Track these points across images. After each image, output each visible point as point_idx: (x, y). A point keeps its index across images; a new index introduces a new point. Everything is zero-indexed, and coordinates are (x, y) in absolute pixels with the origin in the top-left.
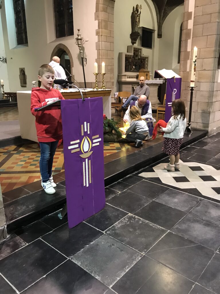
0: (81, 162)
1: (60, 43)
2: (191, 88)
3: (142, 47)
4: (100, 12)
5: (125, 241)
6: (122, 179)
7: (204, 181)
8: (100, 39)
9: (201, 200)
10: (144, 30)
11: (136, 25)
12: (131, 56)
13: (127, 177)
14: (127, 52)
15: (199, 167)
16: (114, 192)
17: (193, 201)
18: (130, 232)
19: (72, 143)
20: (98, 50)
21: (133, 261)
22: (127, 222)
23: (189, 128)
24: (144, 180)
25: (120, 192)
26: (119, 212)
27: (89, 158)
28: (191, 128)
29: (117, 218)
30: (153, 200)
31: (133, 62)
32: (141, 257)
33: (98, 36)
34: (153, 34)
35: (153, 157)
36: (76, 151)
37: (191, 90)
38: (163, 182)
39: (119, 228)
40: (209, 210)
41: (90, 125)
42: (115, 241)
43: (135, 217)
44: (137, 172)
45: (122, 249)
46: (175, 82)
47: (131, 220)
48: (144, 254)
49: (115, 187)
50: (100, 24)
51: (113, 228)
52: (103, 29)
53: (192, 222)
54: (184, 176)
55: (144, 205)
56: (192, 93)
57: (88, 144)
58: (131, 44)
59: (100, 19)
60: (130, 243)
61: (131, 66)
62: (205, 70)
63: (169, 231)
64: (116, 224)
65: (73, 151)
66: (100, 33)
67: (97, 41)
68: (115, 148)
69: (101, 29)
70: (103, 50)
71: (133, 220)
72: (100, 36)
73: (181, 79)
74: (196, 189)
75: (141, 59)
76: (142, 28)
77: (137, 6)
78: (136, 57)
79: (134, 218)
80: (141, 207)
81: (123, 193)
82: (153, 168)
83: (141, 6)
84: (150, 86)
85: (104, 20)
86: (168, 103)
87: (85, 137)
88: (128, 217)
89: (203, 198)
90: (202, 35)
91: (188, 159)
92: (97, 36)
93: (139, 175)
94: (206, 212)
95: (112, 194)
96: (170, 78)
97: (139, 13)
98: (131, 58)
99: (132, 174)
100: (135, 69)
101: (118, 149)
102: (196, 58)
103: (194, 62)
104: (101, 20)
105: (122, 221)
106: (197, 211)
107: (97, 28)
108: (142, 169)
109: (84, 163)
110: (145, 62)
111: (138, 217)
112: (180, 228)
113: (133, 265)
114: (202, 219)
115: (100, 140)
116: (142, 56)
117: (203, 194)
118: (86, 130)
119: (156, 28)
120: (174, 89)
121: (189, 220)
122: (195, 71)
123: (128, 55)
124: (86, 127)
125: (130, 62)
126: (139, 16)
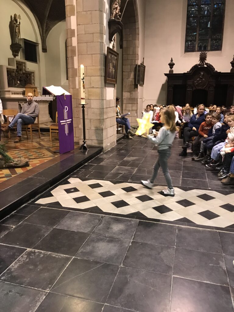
2: (82, 106)
3: (26, 61)
5: (25, 282)
6: (15, 211)
7: (104, 197)
9: (102, 217)
10: (26, 42)
11: (16, 36)
12: (13, 69)
13: (22, 207)
14: (9, 65)
15: (98, 184)
16: (6, 228)
17: (95, 220)
18: (31, 270)
21: (36, 303)
22: (26, 260)
23: (85, 145)
24: (42, 207)
25: (14, 227)
26: (15, 251)
28: (87, 145)
29: (13, 258)
30: (54, 227)
31: (17, 77)
32: (45, 295)
34: (37, 47)
35: (50, 180)
37: (82, 107)
38: (63, 206)
39: (16, 269)
40: (111, 226)
42: (12, 287)
43: (34, 251)
44: (33, 199)
45: (22, 293)
46: (65, 99)
47: (31, 256)
48: (49, 291)
49: (8, 222)
51: (9, 271)
53: (96, 242)
54: (84, 195)
55: (45, 235)
56: (83, 111)
58: (12, 57)
60: (31, 284)
61: (15, 82)
62: (93, 87)
63: (73, 257)
64: (12, 266)
68: (3, 176)
71: (32, 256)
73: (71, 96)
74: (97, 207)
75: (26, 73)
76: (23, 40)
77: (15, 15)
78: (20, 71)
79: (34, 253)
80: (41, 238)
81: (18, 227)
82: (51, 192)
83: (19, 16)
84: (40, 103)
86: (61, 122)
88: (27, 253)
89: (104, 215)
90: (87, 53)
91: (87, 177)
93: (36, 203)
94: (108, 228)
95: (5, 231)
96: (60, 95)
97: (18, 23)
98: (14, 72)
99: (27, 203)
100: (20, 84)
101: (7, 176)
102: (84, 76)
103: (82, 79)
105: (20, 259)
106: (100, 230)
108: (39, 195)
110: (31, 77)
111: (39, 251)
112: (84, 251)
113: (37, 308)
114: (105, 237)
116: (27, 70)
117: (104, 211)
119: (40, 42)
120: (65, 107)
121: (93, 241)
122: (84, 88)
123: (10, 69)
125: (13, 77)
126: (19, 27)
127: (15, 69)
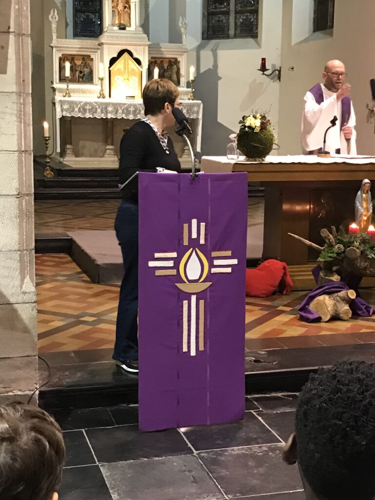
0: (179, 298)
19: (157, 255)
27: (200, 296)
36: (166, 274)
41: (206, 226)
57: (199, 265)
65: (158, 273)
87: (191, 249)
109: (185, 303)
115: (235, 262)
118: (194, 236)
124: (196, 229)
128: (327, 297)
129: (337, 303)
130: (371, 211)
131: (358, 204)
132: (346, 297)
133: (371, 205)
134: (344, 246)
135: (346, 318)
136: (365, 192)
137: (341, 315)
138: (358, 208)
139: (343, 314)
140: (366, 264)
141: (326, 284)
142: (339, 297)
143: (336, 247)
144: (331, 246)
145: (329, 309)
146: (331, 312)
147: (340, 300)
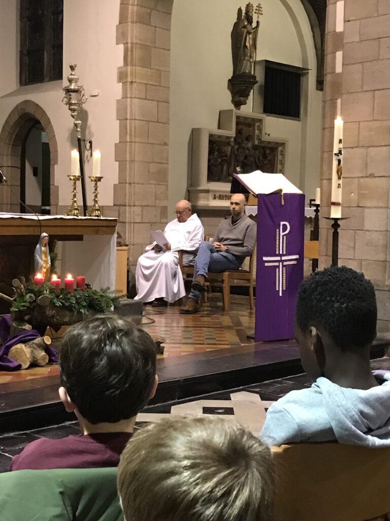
1: (27, 99)
2: (333, 222)
4: (130, 24)
8: (129, 92)
11: (245, 55)
14: (219, 128)
20: (122, 119)
31: (236, 156)
33: (123, 83)
34: (303, 79)
46: (283, 203)
49: (47, 433)
50: (129, 53)
52: (137, 68)
58: (231, 107)
59: (129, 41)
66: (127, 76)
67: (120, 97)
69: (132, 65)
70: (135, 120)
72: (128, 84)
82: (173, 407)
85: (140, 44)
86: (265, 259)
92: (121, 84)
97: (254, 25)
98: (229, 144)
102: (341, 146)
104: (132, 43)
107: (121, 63)
120: (282, 223)
122: (339, 178)
123: (220, 136)
125: (226, 156)
126: (256, 33)
127: (231, 137)
128: (23, 346)
129: (34, 350)
130: (50, 263)
131: (38, 257)
132: (42, 343)
133: (49, 258)
134: (35, 295)
135: (43, 364)
136: (44, 245)
137: (39, 361)
138: (38, 261)
139: (41, 360)
140: (54, 312)
141: (20, 333)
142: (35, 344)
143: (28, 296)
144: (22, 296)
145: (28, 356)
146: (30, 359)
147: (36, 347)
